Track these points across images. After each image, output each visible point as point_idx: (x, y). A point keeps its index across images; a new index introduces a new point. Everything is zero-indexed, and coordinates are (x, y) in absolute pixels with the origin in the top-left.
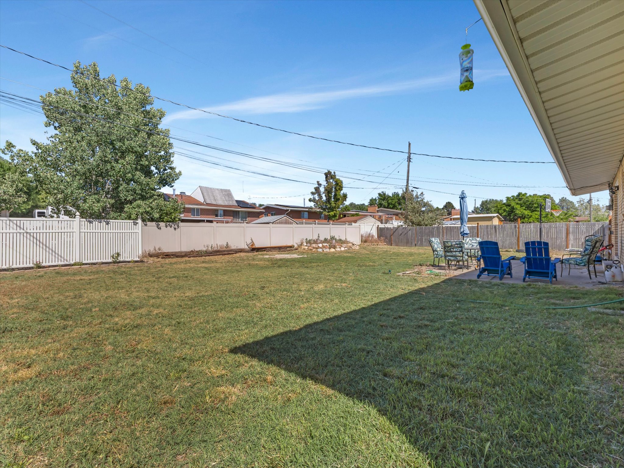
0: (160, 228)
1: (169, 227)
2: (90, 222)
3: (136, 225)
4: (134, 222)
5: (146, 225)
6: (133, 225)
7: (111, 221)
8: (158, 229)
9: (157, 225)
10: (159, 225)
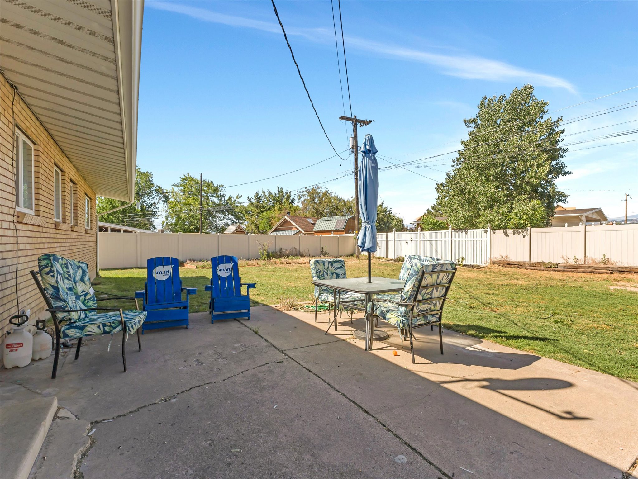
0: (507, 236)
1: (517, 235)
2: (457, 232)
3: (486, 233)
4: (485, 231)
5: (494, 233)
6: (484, 233)
7: (468, 230)
8: (506, 236)
9: (505, 232)
10: (507, 232)
